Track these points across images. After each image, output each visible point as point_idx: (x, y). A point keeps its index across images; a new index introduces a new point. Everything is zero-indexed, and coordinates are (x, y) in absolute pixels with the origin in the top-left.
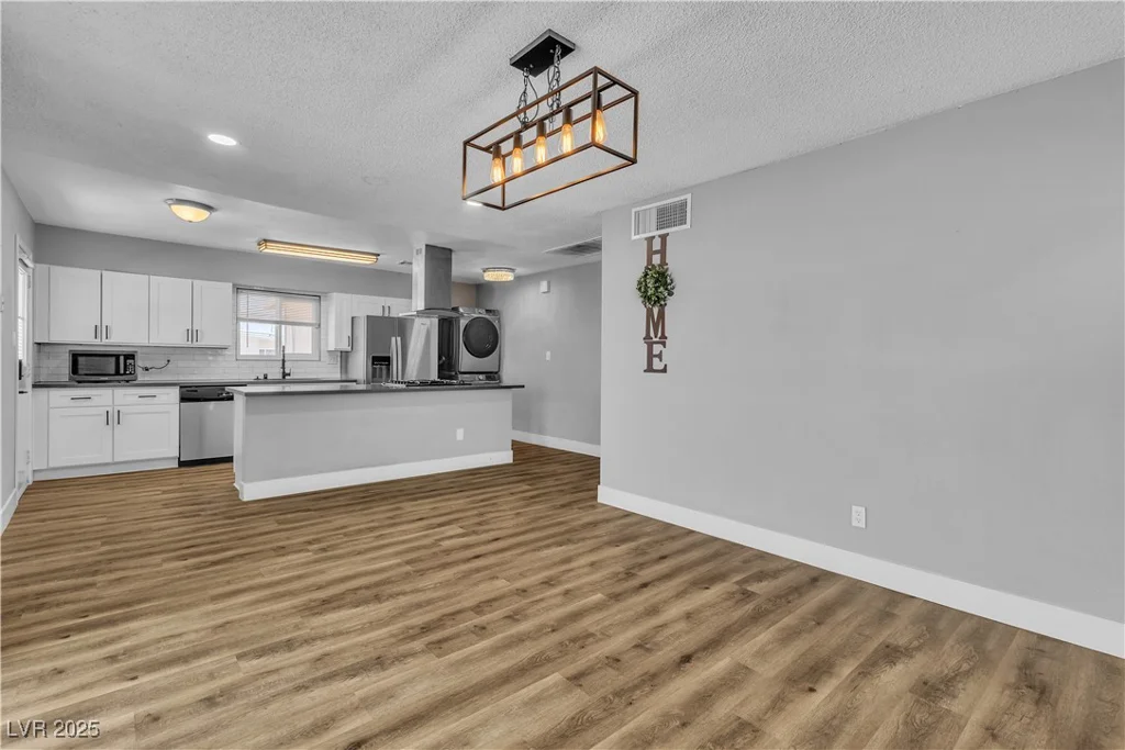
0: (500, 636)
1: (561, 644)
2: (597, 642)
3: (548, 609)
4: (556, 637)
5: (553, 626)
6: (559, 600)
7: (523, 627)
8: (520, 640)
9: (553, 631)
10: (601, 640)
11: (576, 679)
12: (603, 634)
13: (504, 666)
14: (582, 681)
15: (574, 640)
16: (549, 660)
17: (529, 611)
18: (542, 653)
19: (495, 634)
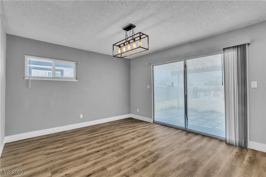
0: (138, 155)
1: (124, 154)
2: (115, 155)
3: (127, 163)
4: (125, 155)
5: (126, 158)
6: (123, 168)
7: (133, 158)
8: (133, 155)
9: (125, 157)
10: (114, 155)
11: (122, 148)
12: (113, 157)
13: (136, 149)
14: (121, 148)
15: (121, 155)
16: (127, 151)
17: (132, 163)
18: (128, 152)
19: (140, 156)
